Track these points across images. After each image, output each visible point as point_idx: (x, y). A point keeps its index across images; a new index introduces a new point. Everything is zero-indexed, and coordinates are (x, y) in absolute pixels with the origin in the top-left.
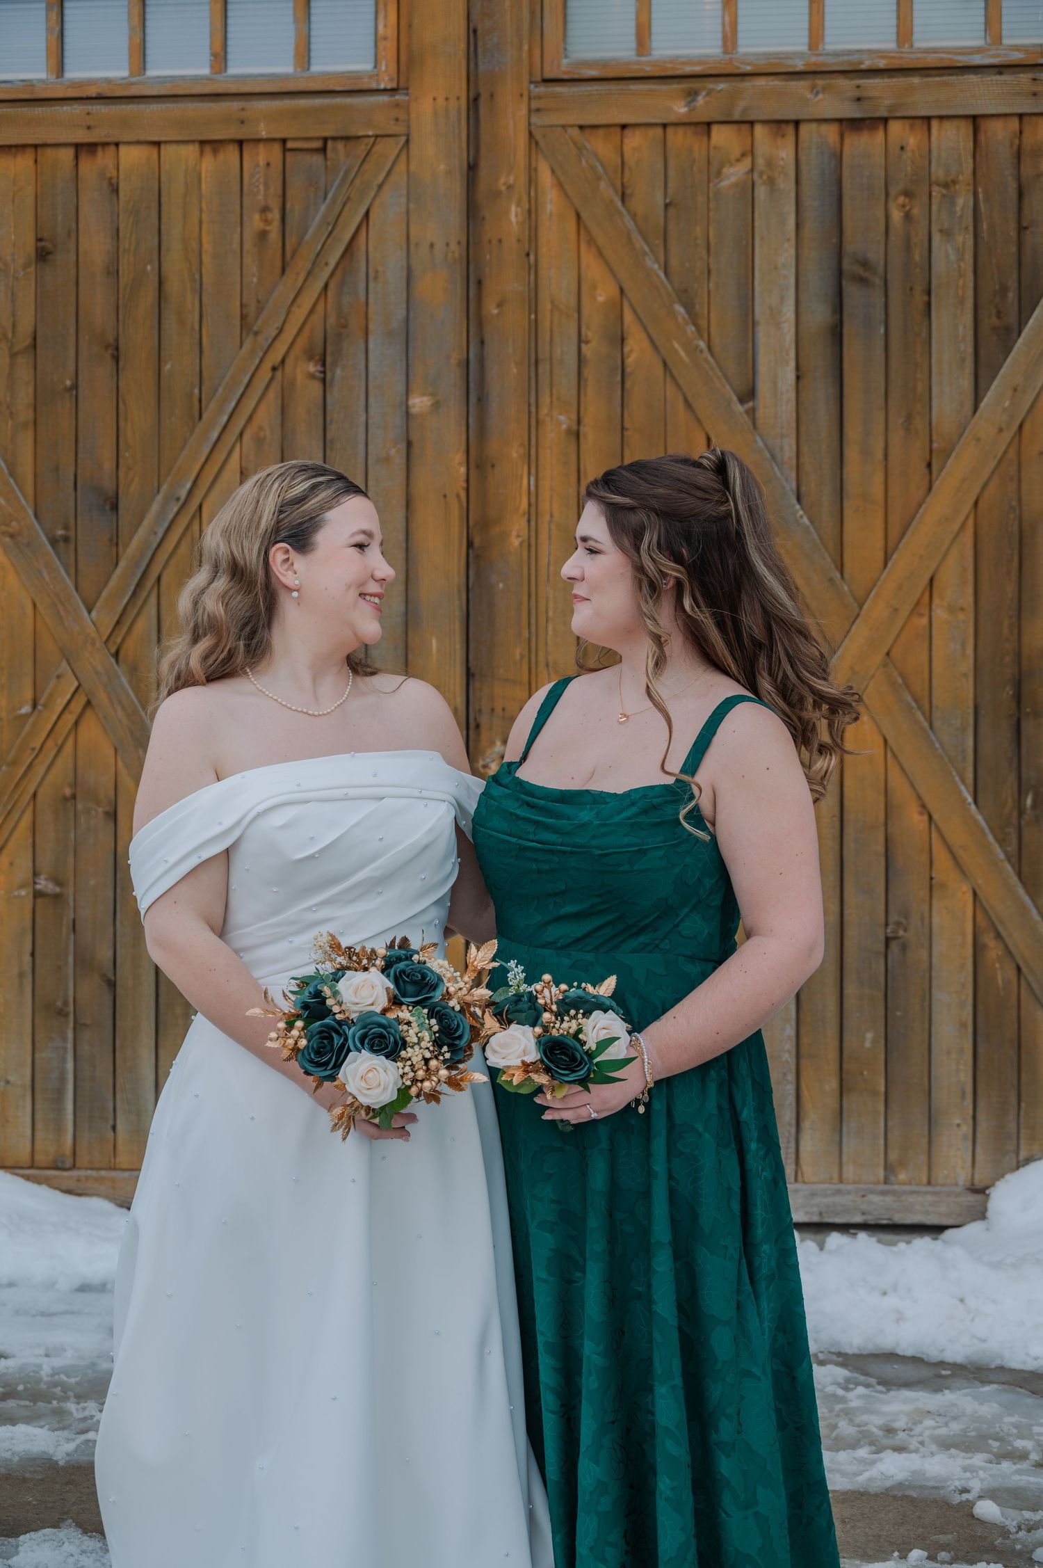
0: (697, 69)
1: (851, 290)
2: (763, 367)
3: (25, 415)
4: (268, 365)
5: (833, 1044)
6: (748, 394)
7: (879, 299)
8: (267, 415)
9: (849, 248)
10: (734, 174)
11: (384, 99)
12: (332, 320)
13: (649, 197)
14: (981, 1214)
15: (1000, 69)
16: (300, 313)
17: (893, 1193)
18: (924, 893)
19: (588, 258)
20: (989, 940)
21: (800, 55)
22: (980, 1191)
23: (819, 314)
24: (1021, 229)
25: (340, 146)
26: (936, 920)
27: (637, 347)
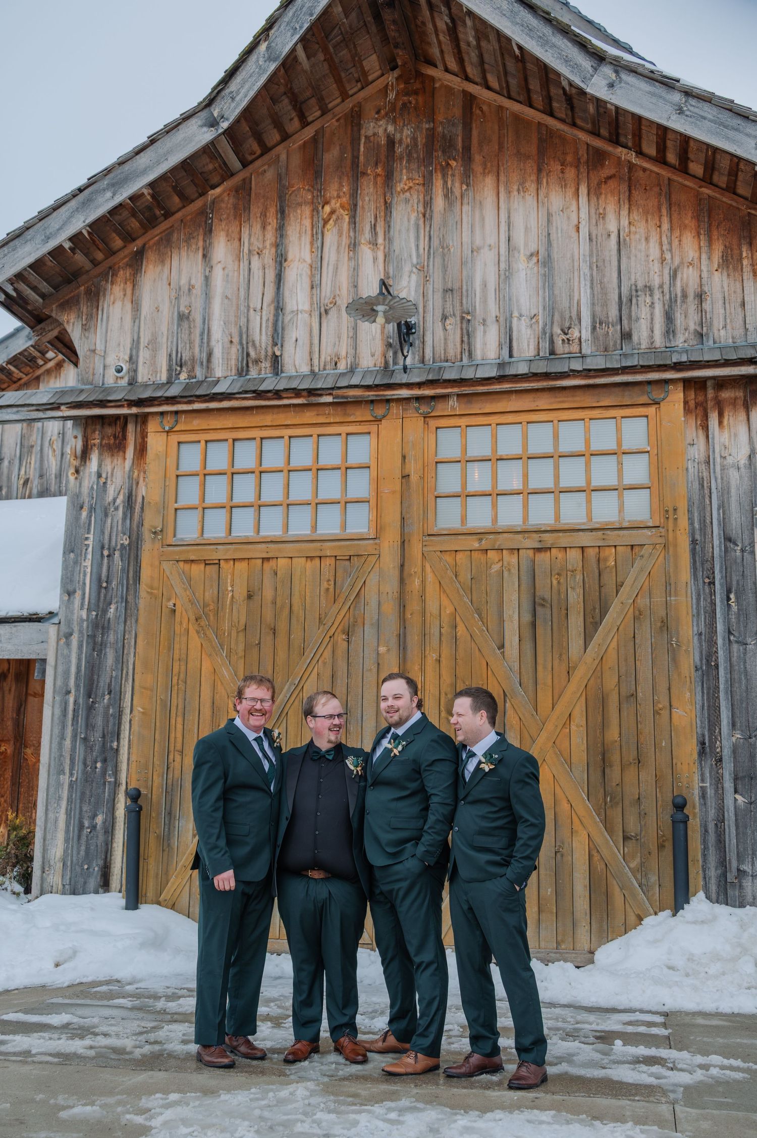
0: (483, 531)
1: (538, 609)
2: (506, 637)
3: (241, 654)
4: (328, 636)
5: (536, 893)
6: (502, 647)
7: (549, 612)
8: (327, 654)
9: (537, 594)
10: (496, 568)
11: (371, 542)
12: (351, 620)
13: (465, 576)
14: (593, 962)
15: (592, 530)
16: (340, 617)
17: (560, 953)
18: (569, 834)
19: (444, 597)
20: (594, 853)
21: (519, 525)
22: (592, 952)
23: (527, 618)
24: (600, 587)
25: (356, 558)
26: (574, 845)
27: (461, 629)
